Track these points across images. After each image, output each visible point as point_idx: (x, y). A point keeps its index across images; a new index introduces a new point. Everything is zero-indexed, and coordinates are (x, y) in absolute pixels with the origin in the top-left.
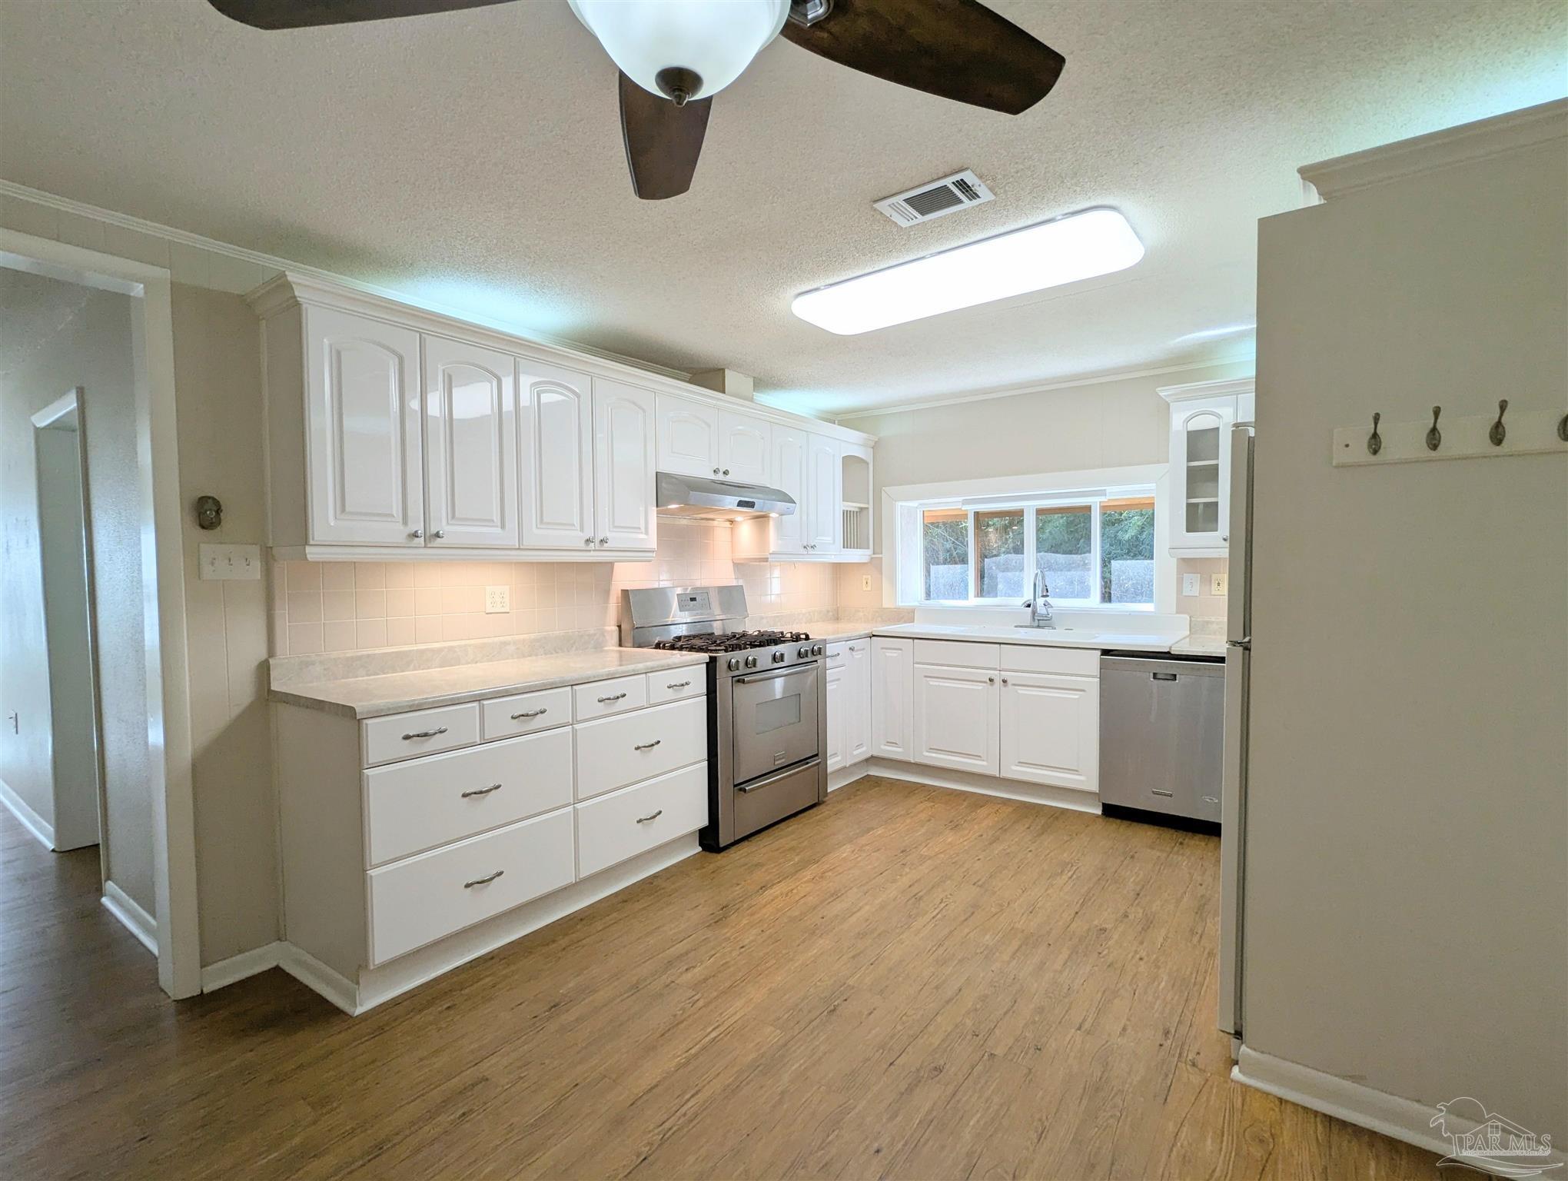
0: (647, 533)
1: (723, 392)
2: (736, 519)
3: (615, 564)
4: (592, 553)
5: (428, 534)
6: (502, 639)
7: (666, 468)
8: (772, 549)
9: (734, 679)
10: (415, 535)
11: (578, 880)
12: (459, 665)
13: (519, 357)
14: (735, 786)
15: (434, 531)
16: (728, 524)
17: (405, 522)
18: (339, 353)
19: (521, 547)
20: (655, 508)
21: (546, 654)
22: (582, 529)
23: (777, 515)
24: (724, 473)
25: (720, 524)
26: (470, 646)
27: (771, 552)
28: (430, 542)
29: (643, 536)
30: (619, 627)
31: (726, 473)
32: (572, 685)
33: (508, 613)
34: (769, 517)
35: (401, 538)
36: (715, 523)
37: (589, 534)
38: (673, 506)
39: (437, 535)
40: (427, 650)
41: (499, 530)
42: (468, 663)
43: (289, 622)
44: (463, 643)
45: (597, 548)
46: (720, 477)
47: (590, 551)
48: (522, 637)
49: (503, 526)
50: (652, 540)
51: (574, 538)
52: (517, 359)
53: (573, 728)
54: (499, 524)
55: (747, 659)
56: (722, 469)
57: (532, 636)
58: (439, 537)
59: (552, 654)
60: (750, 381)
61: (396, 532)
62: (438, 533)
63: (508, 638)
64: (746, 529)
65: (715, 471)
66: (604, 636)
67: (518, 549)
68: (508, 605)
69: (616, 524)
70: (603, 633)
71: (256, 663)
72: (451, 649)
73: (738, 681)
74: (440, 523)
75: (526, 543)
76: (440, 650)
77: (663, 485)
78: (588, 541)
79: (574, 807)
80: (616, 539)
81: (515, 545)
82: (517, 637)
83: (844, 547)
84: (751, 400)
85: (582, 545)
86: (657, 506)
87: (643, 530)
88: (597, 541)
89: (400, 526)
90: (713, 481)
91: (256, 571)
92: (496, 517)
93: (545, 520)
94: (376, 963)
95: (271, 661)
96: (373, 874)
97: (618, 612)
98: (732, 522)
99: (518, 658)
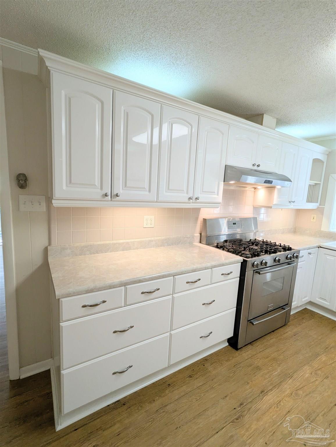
0: (218, 195)
1: (262, 125)
2: (258, 188)
3: (201, 209)
4: (191, 204)
5: (112, 195)
6: (150, 239)
7: (230, 163)
8: (275, 203)
9: (254, 271)
10: (106, 195)
11: (169, 366)
12: (130, 250)
13: (163, 104)
14: (248, 321)
15: (115, 193)
16: (253, 189)
17: (102, 188)
18: (70, 99)
19: (158, 201)
20: (223, 183)
21: (168, 246)
22: (187, 193)
23: (280, 187)
24: (257, 166)
25: (249, 190)
26: (135, 242)
27: (274, 204)
28: (113, 199)
29: (216, 196)
30: (201, 234)
31: (258, 166)
32: (173, 276)
33: (153, 227)
34: (275, 187)
35: (99, 197)
36: (247, 189)
37: (190, 195)
38: (232, 182)
39: (117, 195)
40: (117, 243)
41: (147, 193)
42: (134, 249)
43: (57, 230)
44: (132, 240)
45: (193, 202)
46: (255, 168)
47: (190, 203)
48: (159, 238)
49: (150, 191)
50: (219, 198)
51: (183, 197)
52: (162, 105)
53: (173, 296)
54: (148, 190)
55: (262, 261)
56: (257, 164)
57: (163, 238)
58: (118, 196)
59: (171, 245)
60: (275, 120)
61: (97, 193)
62: (117, 194)
63: (153, 239)
64: (262, 193)
65: (253, 165)
66: (194, 238)
67: (157, 202)
68: (153, 224)
69: (204, 190)
70: (193, 237)
71: (44, 248)
72: (127, 243)
73: (256, 272)
74: (119, 189)
75: (160, 199)
76: (123, 243)
77: (229, 171)
78: (190, 198)
79: (170, 333)
80: (203, 197)
81: (155, 200)
82: (156, 238)
83: (307, 202)
84: (275, 130)
85: (187, 200)
86: (224, 182)
87: (216, 193)
88: (194, 199)
89: (99, 190)
90: (252, 170)
91: (43, 208)
92: (147, 187)
93: (170, 188)
94: (65, 413)
95: (49, 248)
96: (64, 373)
97: (201, 229)
98: (255, 188)
99: (156, 247)
